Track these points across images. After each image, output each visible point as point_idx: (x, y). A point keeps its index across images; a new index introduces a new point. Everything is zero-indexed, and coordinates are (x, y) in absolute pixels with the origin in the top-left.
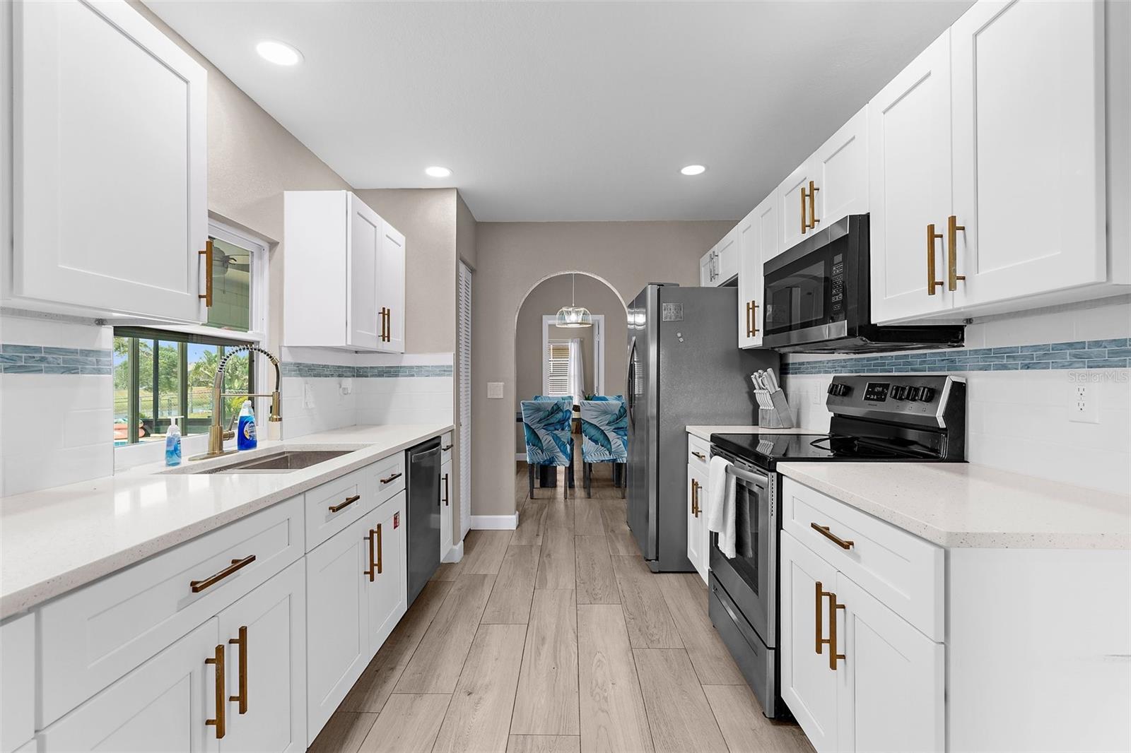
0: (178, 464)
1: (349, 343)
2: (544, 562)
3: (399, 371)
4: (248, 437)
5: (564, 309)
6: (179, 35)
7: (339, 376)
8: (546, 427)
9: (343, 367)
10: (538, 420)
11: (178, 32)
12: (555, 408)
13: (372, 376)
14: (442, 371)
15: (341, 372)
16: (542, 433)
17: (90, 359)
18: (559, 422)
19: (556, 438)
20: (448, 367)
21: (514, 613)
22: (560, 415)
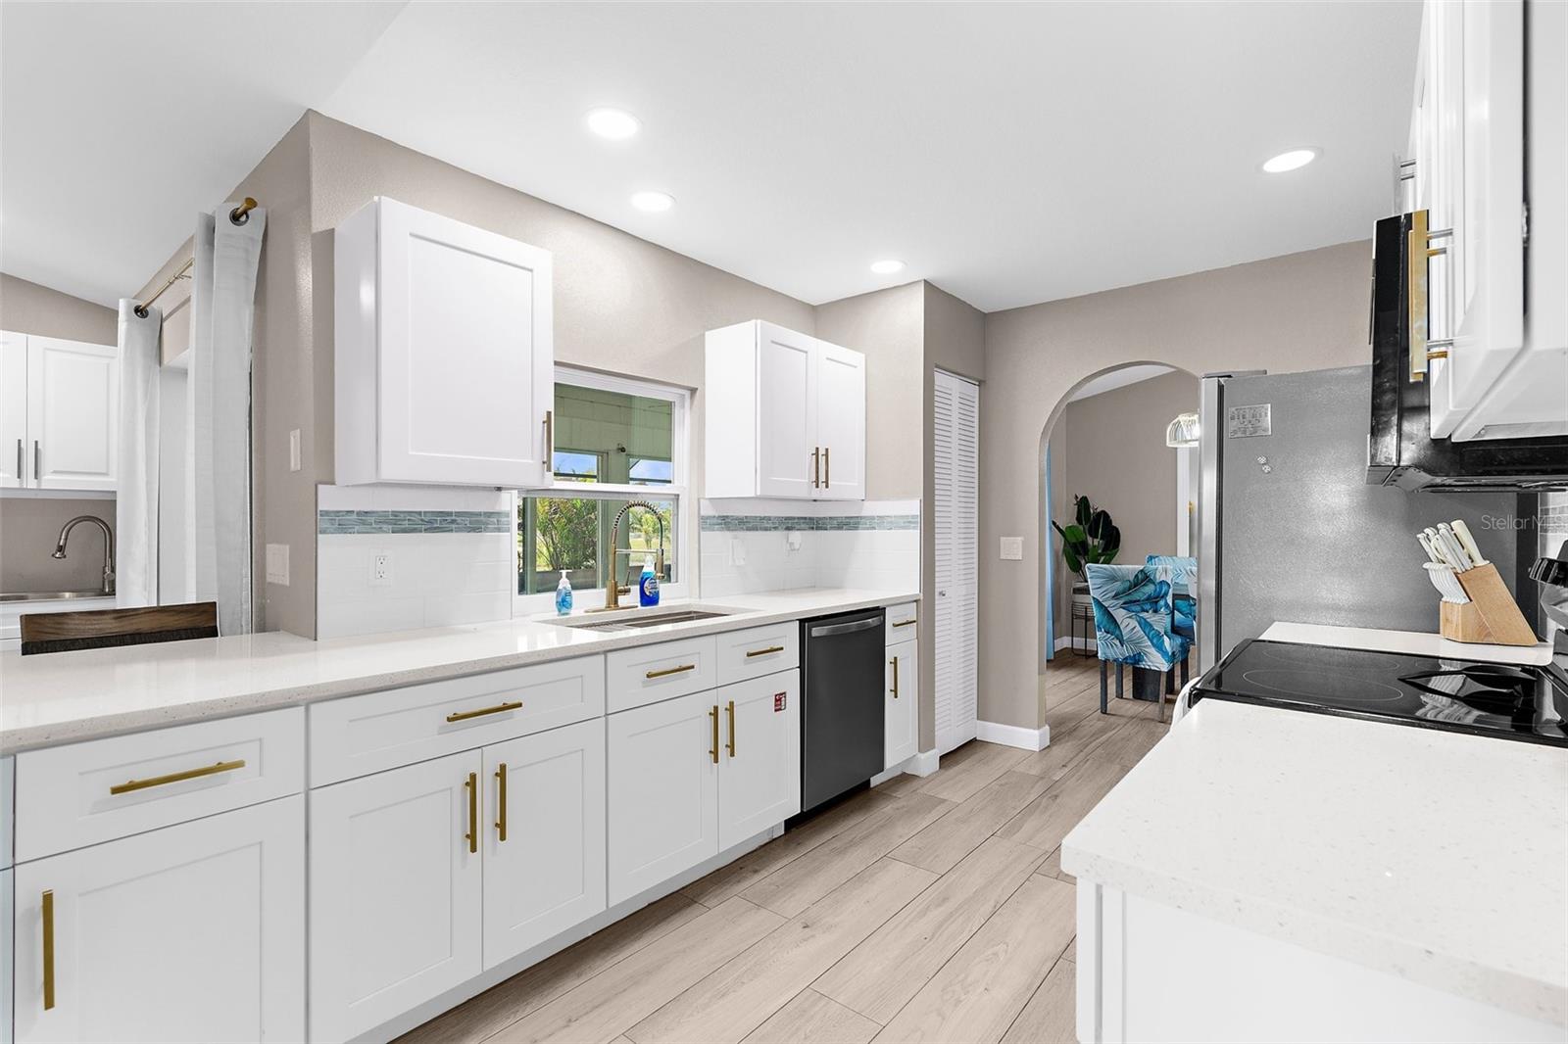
0: (567, 614)
1: (758, 493)
2: (1040, 803)
3: (858, 523)
4: (648, 593)
5: (1182, 418)
6: (579, 214)
7: (788, 529)
8: (1127, 605)
9: (794, 518)
10: (1114, 593)
11: (577, 211)
12: (1140, 577)
13: (831, 528)
14: (905, 523)
15: (789, 524)
16: (1120, 614)
17: (492, 519)
18: (1148, 599)
19: (1145, 625)
20: (913, 517)
21: (937, 856)
22: (1149, 589)
